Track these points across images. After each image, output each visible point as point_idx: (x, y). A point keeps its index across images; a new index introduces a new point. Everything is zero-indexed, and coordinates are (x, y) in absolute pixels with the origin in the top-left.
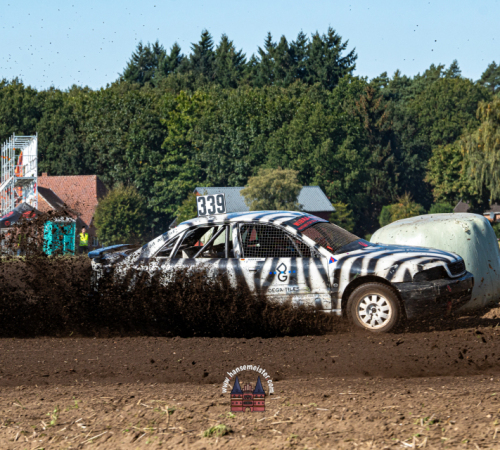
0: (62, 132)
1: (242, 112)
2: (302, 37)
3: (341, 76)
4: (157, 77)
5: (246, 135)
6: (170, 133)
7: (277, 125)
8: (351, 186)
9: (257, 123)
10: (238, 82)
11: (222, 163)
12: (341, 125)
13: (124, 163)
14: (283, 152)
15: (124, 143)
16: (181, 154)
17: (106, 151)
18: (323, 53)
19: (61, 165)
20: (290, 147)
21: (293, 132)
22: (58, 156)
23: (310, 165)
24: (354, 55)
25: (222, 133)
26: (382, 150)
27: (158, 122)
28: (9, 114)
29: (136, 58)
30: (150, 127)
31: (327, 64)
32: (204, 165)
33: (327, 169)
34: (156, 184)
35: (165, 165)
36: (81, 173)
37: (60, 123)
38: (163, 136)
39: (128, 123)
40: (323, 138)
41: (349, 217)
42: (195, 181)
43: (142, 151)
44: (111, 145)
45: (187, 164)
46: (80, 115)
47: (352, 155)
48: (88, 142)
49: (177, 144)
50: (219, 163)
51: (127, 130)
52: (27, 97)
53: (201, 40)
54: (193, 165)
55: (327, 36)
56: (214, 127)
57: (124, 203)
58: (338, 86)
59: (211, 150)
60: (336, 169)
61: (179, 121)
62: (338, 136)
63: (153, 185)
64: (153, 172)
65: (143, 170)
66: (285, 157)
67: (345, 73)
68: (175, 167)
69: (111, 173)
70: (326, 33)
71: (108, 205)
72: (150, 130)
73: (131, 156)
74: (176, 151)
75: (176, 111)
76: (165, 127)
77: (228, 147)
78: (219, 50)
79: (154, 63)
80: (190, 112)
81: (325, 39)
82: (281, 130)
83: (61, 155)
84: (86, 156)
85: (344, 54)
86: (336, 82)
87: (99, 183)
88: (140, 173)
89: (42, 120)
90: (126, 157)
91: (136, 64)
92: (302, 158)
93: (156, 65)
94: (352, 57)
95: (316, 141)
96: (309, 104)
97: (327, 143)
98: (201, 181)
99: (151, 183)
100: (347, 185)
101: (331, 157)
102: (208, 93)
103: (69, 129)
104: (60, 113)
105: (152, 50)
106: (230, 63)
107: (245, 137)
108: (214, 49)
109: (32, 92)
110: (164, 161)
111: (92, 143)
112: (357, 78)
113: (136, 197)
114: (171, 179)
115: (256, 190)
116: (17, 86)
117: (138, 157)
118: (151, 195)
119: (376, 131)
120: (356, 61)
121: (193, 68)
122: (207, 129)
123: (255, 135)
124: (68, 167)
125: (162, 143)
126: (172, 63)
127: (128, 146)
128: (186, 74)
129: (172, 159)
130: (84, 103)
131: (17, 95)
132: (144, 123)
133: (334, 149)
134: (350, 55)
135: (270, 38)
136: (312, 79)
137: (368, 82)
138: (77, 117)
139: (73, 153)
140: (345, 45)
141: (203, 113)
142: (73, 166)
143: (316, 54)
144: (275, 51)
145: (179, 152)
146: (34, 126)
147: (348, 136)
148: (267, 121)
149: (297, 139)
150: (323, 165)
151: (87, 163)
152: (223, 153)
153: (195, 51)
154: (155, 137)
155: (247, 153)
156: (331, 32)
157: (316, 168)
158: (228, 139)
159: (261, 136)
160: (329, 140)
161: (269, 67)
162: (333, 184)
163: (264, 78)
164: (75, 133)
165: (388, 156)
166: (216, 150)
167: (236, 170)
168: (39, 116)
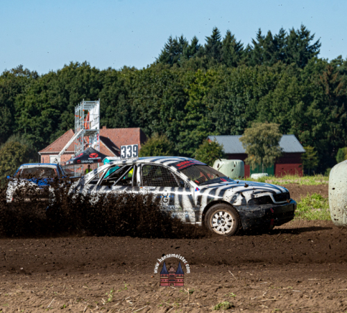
0: (117, 98)
1: (241, 84)
2: (282, 32)
3: (310, 58)
4: (182, 60)
5: (243, 100)
6: (191, 98)
7: (265, 92)
8: (316, 135)
9: (251, 91)
10: (238, 63)
11: (226, 119)
12: (309, 92)
13: (159, 119)
14: (269, 111)
15: (159, 105)
16: (198, 113)
17: (147, 111)
18: (297, 42)
19: (116, 121)
20: (274, 108)
21: (276, 97)
22: (113, 115)
23: (287, 120)
24: (319, 44)
25: (227, 98)
26: (338, 109)
27: (182, 91)
28: (80, 86)
29: (167, 47)
30: (177, 94)
31: (300, 50)
32: (214, 120)
33: (300, 123)
34: (181, 134)
35: (187, 120)
36: (130, 126)
37: (115, 93)
38: (186, 100)
39: (162, 92)
40: (297, 101)
41: (315, 156)
42: (208, 131)
43: (171, 111)
44: (150, 107)
45: (202, 120)
46: (129, 86)
47: (317, 113)
48: (134, 105)
49: (196, 106)
50: (224, 119)
51: (161, 96)
52: (92, 74)
53: (212, 34)
54: (206, 121)
55: (300, 31)
56: (221, 94)
57: (158, 147)
58: (307, 66)
59: (219, 110)
60: (306, 123)
61: (197, 90)
62: (307, 100)
63: (179, 134)
64: (179, 125)
65: (172, 124)
66: (270, 114)
67: (313, 56)
68: (194, 122)
69: (150, 126)
70: (300, 29)
71: (147, 148)
72: (177, 96)
73: (164, 114)
74: (195, 111)
75: (195, 83)
76: (187, 94)
77: (231, 108)
78: (225, 41)
79: (180, 50)
80: (205, 84)
81: (299, 33)
82: (267, 96)
83: (116, 114)
84: (133, 115)
85: (311, 43)
86: (306, 62)
87: (142, 134)
88: (170, 126)
89: (103, 90)
90: (160, 115)
91: (168, 51)
92: (282, 115)
93: (182, 52)
94: (317, 45)
95: (292, 103)
96: (287, 77)
97: (300, 105)
98: (212, 131)
99: (178, 133)
100: (314, 134)
101: (302, 114)
102: (217, 70)
103: (121, 96)
104: (115, 86)
105: (178, 41)
106: (232, 50)
107: (243, 101)
108: (221, 41)
109: (96, 71)
110: (186, 117)
111: (137, 106)
112: (321, 60)
113: (167, 143)
114: (191, 130)
115: (250, 138)
116: (85, 67)
117: (168, 115)
118: (177, 142)
119: (334, 96)
120: (320, 48)
121: (207, 53)
122: (217, 95)
123: (250, 100)
124: (120, 122)
125: (185, 105)
126: (192, 50)
127: (162, 107)
128: (202, 58)
129: (192, 116)
130: (132, 78)
131: (86, 73)
132: (172, 92)
133: (304, 109)
134: (316, 44)
135: (260, 32)
136: (289, 60)
137: (329, 62)
138: (127, 88)
139: (124, 113)
140: (312, 37)
141: (213, 84)
142: (124, 122)
143: (292, 44)
144: (263, 41)
145: (197, 111)
146: (97, 94)
147: (315, 100)
148: (258, 90)
149: (279, 102)
150: (297, 120)
151: (133, 119)
152: (227, 112)
153: (208, 42)
154: (181, 101)
155: (244, 112)
156: (303, 28)
157: (292, 122)
158: (231, 102)
159: (254, 100)
160: (301, 103)
161: (259, 52)
162: (304, 133)
163: (256, 60)
164: (125, 99)
165: (342, 113)
166: (222, 110)
167: (236, 124)
168: (100, 87)
